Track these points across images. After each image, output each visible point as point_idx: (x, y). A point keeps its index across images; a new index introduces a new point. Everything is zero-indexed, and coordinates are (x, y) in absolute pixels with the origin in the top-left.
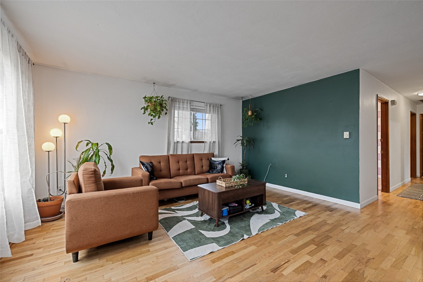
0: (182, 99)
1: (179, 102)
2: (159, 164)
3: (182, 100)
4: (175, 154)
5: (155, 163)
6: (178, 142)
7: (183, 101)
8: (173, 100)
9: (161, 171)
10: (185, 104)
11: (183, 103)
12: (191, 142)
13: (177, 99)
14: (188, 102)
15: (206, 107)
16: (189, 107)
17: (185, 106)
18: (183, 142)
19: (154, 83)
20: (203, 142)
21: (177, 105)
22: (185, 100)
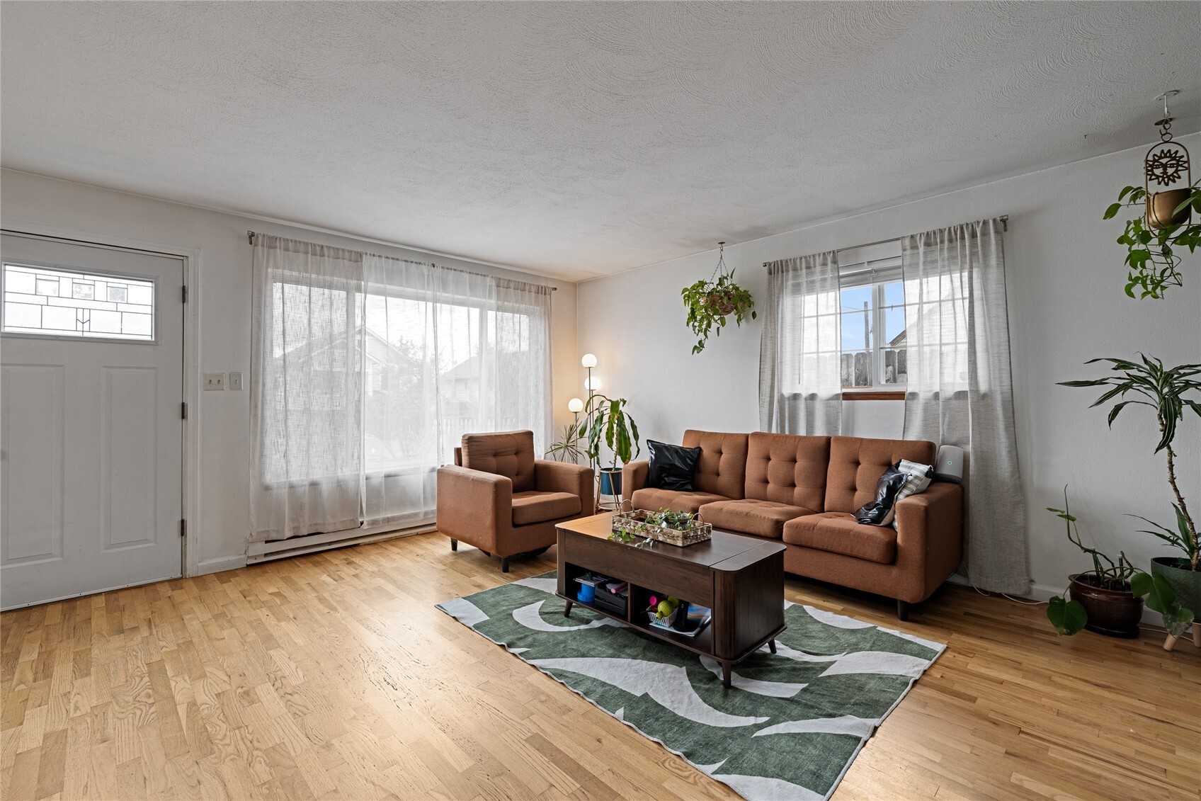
0: (806, 257)
1: (795, 269)
2: (718, 455)
3: (803, 260)
4: (774, 431)
5: (706, 452)
6: (795, 397)
7: (807, 262)
8: (776, 270)
9: (718, 474)
10: (818, 268)
11: (808, 267)
12: (847, 396)
13: (787, 261)
14: (825, 259)
15: (908, 252)
16: (829, 275)
17: (817, 277)
18: (813, 397)
19: (722, 243)
20: (900, 396)
21: (790, 282)
22: (814, 256)
